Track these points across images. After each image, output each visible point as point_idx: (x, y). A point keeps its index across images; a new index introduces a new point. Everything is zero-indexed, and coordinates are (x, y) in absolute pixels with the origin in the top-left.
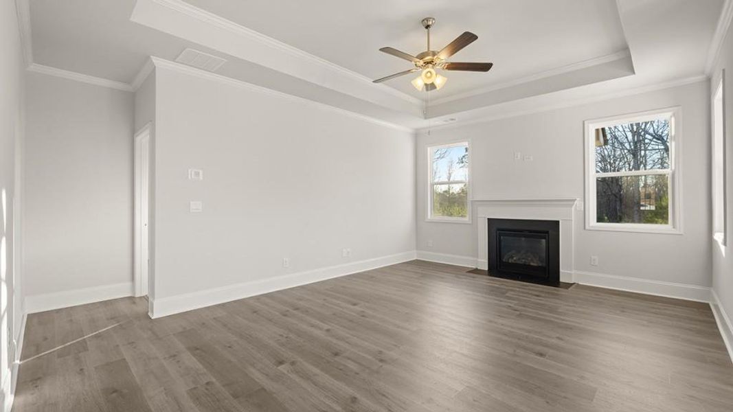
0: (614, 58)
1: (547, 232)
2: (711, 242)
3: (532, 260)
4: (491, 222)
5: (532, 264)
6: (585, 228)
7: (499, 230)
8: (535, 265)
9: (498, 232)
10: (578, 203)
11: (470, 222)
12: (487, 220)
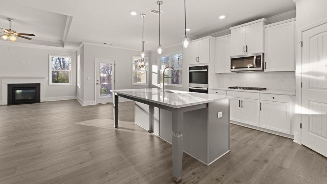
0: (59, 42)
1: (36, 87)
2: (77, 86)
3: (29, 97)
4: (9, 85)
5: (29, 98)
6: (48, 85)
7: (13, 88)
8: (30, 98)
9: (13, 89)
10: (47, 78)
12: (7, 85)
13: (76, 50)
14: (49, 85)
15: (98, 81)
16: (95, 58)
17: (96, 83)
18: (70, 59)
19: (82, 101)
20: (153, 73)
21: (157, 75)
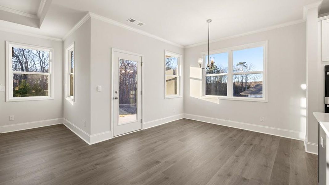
2: (63, 100)
6: (5, 101)
13: (62, 39)
14: (7, 100)
15: (116, 93)
16: (111, 48)
17: (112, 97)
18: (51, 53)
19: (88, 134)
20: (190, 80)
21: (200, 81)
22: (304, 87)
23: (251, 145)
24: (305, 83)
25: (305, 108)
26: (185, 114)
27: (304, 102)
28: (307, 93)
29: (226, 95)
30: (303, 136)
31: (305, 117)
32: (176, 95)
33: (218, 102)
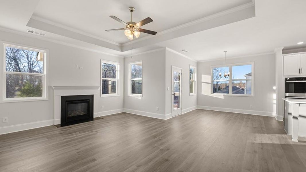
1: (89, 100)
3: (81, 113)
4: (63, 98)
6: (100, 97)
7: (66, 101)
11: (48, 99)
12: (61, 97)
15: (173, 91)
16: (172, 66)
17: (172, 94)
18: (118, 66)
20: (202, 83)
21: (210, 84)
22: (274, 88)
23: (249, 119)
24: (275, 85)
25: (275, 99)
26: (199, 106)
27: (275, 96)
28: (277, 91)
29: (228, 93)
30: (274, 114)
31: (275, 104)
32: (192, 93)
33: (223, 97)
